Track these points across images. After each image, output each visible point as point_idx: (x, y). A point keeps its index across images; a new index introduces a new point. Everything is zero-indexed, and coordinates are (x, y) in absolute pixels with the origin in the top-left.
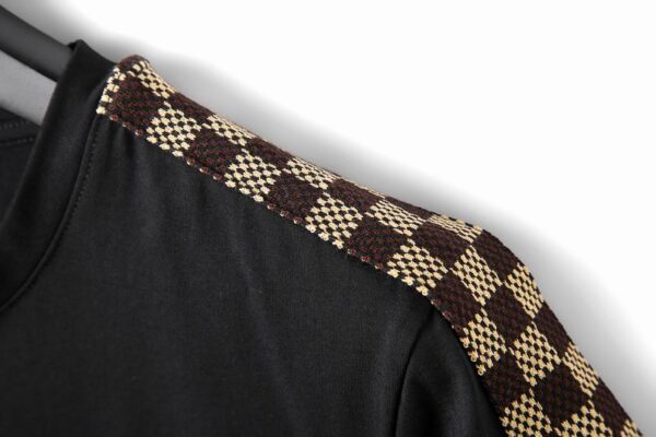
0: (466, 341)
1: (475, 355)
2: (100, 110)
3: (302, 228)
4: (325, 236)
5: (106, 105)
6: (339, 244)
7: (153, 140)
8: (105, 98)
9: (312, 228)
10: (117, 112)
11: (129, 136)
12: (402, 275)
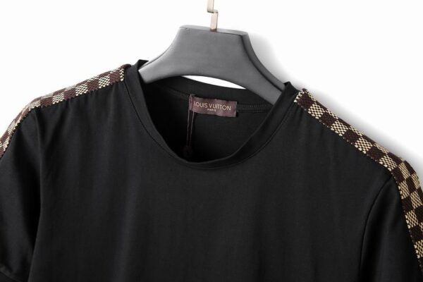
0: (399, 188)
1: (401, 192)
2: (295, 101)
3: (353, 146)
4: (360, 149)
5: (297, 100)
6: (365, 152)
7: (310, 112)
8: (297, 98)
9: (357, 146)
10: (300, 102)
11: (302, 110)
12: (384, 164)
